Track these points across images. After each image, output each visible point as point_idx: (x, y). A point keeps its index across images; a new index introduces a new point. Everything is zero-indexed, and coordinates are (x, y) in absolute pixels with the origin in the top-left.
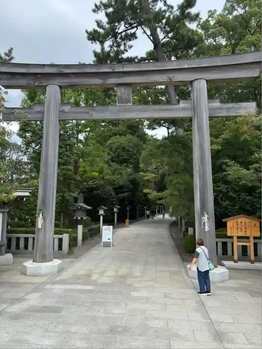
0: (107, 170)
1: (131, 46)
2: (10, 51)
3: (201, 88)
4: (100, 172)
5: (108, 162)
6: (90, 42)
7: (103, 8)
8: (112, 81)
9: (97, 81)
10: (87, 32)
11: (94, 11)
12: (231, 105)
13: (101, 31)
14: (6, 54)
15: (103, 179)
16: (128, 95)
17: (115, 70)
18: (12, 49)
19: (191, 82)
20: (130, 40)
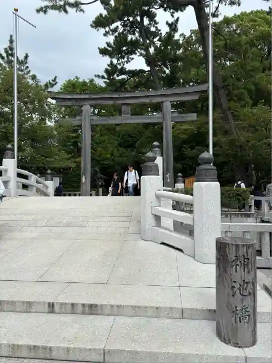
0: (116, 153)
1: (133, 59)
2: (55, 78)
3: (167, 106)
4: (112, 155)
5: (117, 147)
6: (101, 55)
7: (111, 33)
8: (119, 102)
9: (111, 102)
10: (99, 48)
11: (105, 35)
12: (183, 115)
13: (110, 49)
14: (53, 81)
15: (113, 160)
16: (128, 110)
17: (121, 96)
18: (56, 77)
19: (163, 102)
20: (132, 54)
